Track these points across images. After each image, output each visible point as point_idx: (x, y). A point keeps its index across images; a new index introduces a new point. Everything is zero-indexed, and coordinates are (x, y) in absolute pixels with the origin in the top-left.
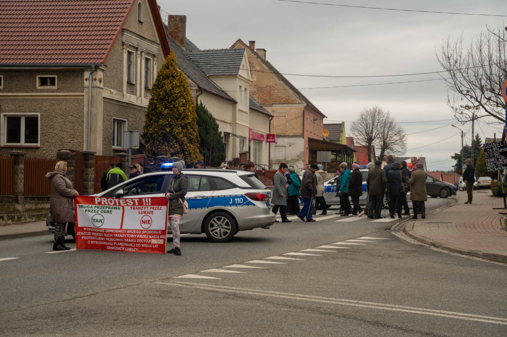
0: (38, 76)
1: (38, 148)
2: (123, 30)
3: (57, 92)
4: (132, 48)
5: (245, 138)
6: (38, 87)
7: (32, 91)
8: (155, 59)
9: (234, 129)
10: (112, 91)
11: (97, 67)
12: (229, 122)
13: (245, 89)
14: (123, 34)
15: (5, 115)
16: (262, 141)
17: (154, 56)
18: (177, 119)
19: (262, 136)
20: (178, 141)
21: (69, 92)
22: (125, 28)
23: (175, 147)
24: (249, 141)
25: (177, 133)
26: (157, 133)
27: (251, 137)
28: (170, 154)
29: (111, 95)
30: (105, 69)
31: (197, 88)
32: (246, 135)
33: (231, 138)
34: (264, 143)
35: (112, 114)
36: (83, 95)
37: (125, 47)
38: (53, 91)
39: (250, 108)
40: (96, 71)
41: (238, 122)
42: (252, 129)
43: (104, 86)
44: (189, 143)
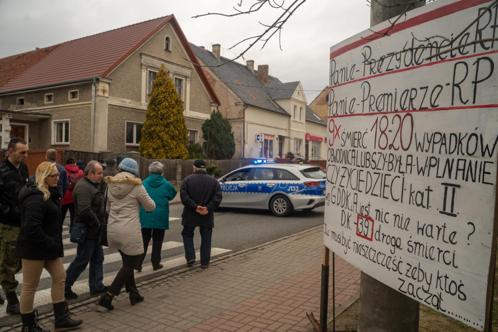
0: (70, 91)
1: (68, 145)
2: (141, 54)
3: (78, 102)
4: (156, 69)
5: (302, 140)
6: (70, 100)
7: (66, 103)
8: (188, 79)
9: (289, 133)
10: (124, 100)
11: (98, 80)
12: (284, 128)
13: (301, 108)
14: (141, 58)
15: (55, 122)
16: (321, 142)
17: (186, 77)
18: (161, 119)
19: (322, 139)
20: (160, 138)
21: (84, 101)
22: (143, 52)
23: (157, 143)
24: (307, 141)
25: (159, 131)
26: (145, 132)
27: (308, 139)
28: (153, 149)
29: (123, 103)
30: (110, 82)
31: (243, 104)
32: (303, 138)
33: (286, 140)
34: (323, 143)
35: (124, 118)
36: (91, 103)
37: (143, 67)
38: (76, 102)
39: (306, 121)
40: (98, 83)
41: (291, 129)
42: (309, 134)
43: (109, 95)
44: (171, 139)
